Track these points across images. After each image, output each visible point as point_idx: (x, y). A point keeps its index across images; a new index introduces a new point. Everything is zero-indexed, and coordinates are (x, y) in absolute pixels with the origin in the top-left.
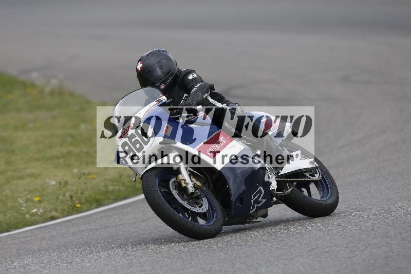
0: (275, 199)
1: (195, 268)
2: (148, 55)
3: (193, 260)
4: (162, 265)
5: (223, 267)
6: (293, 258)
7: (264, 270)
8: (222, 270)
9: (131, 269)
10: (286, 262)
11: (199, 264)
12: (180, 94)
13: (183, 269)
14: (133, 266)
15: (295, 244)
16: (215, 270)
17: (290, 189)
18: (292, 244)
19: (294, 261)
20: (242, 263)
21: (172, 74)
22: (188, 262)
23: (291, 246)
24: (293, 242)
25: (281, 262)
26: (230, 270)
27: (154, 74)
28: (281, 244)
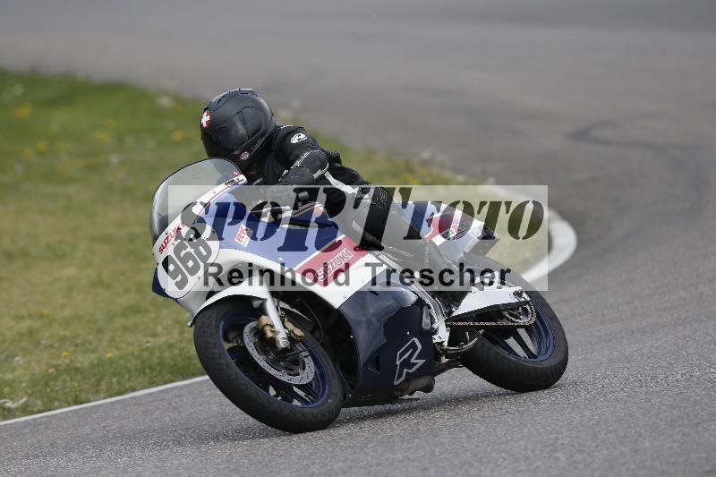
0: (444, 360)
1: (528, 440)
2: (220, 100)
3: (526, 426)
4: (470, 434)
5: (577, 438)
6: (698, 424)
7: (648, 445)
8: (576, 444)
9: (417, 440)
10: (687, 430)
11: (535, 434)
12: (277, 171)
13: (508, 441)
14: (420, 436)
15: (702, 399)
16: (563, 444)
17: (473, 342)
18: (698, 398)
19: (700, 429)
20: (610, 432)
21: (263, 135)
22: (516, 429)
23: (695, 402)
24: (699, 395)
25: (677, 430)
26: (589, 443)
27: (233, 133)
28: (678, 399)
